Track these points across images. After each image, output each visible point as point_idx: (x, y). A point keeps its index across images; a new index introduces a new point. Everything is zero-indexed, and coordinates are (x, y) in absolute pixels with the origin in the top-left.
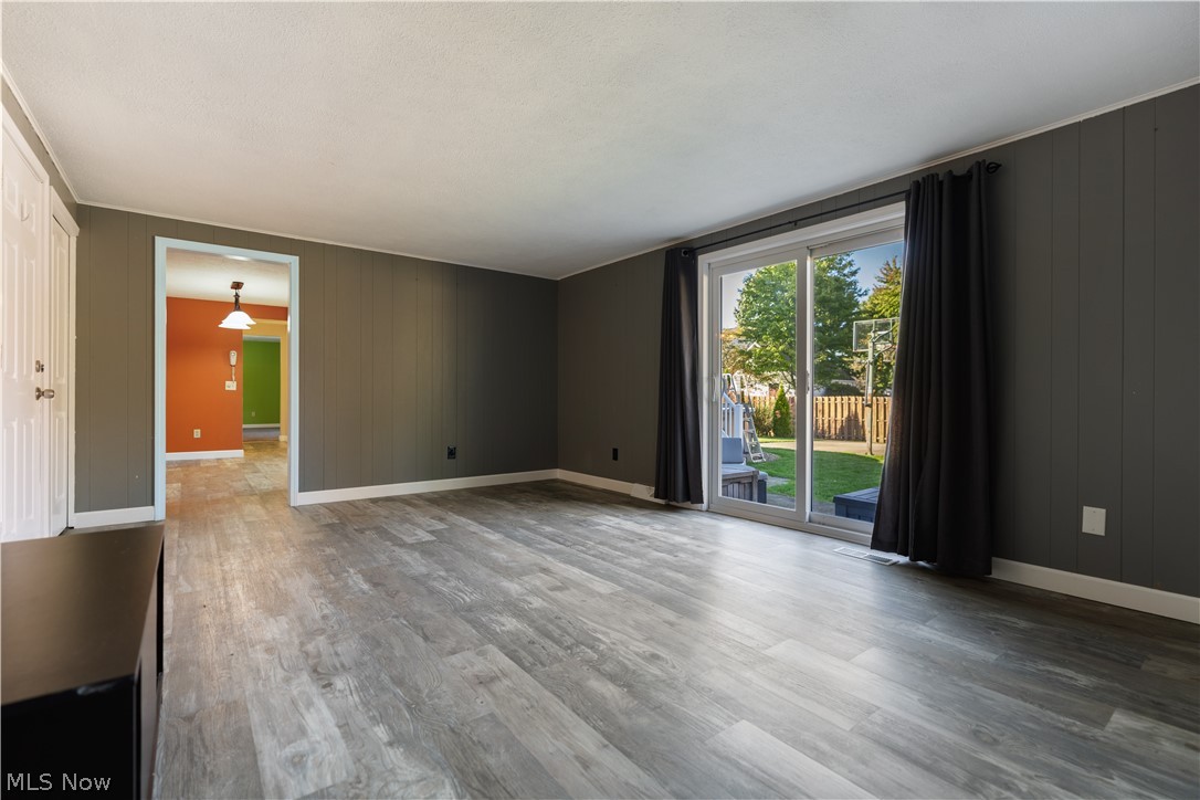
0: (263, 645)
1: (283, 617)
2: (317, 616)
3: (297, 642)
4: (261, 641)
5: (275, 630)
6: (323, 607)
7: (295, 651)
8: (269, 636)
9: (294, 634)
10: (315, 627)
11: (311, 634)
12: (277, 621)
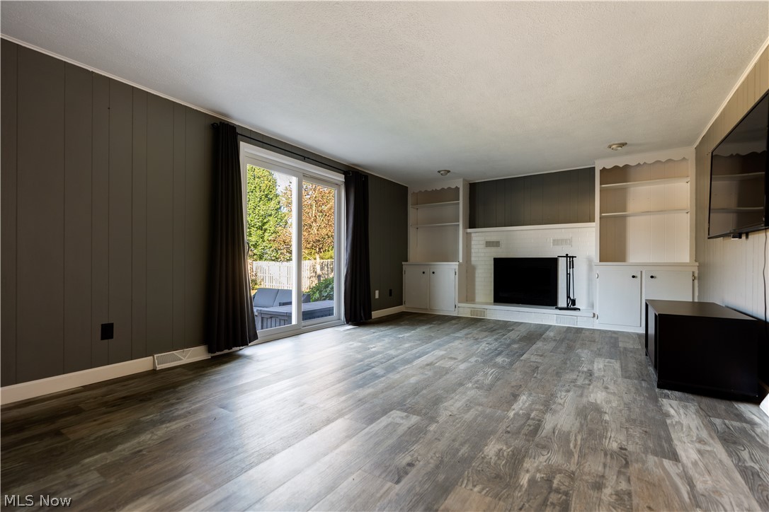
0: (608, 391)
1: (591, 401)
2: (571, 394)
3: (591, 387)
4: (608, 393)
5: (599, 395)
6: (562, 397)
7: (594, 383)
8: (604, 394)
9: (590, 390)
10: (577, 389)
11: (582, 387)
12: (596, 400)
